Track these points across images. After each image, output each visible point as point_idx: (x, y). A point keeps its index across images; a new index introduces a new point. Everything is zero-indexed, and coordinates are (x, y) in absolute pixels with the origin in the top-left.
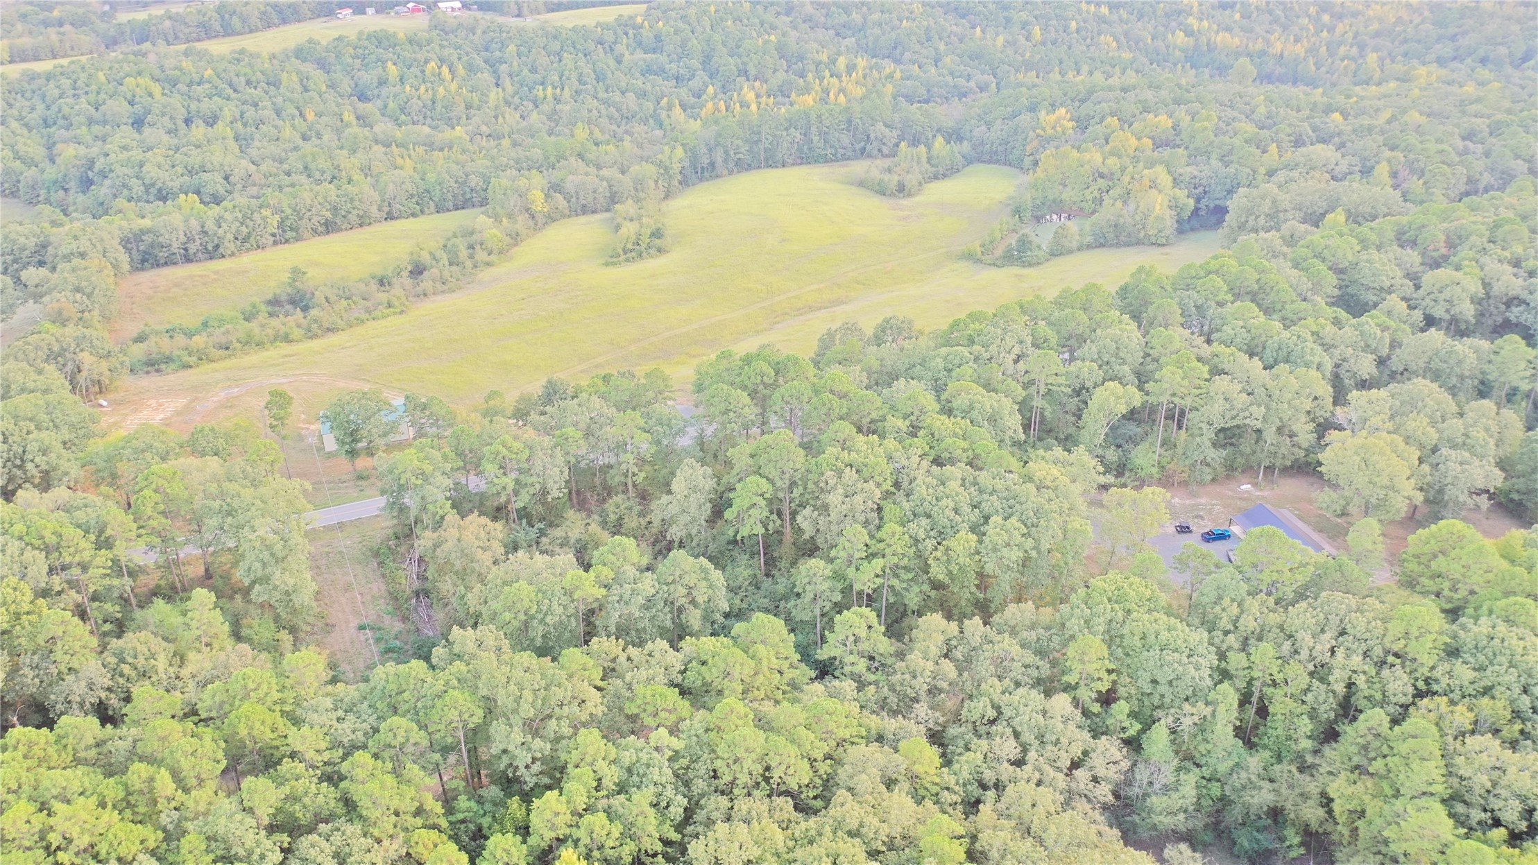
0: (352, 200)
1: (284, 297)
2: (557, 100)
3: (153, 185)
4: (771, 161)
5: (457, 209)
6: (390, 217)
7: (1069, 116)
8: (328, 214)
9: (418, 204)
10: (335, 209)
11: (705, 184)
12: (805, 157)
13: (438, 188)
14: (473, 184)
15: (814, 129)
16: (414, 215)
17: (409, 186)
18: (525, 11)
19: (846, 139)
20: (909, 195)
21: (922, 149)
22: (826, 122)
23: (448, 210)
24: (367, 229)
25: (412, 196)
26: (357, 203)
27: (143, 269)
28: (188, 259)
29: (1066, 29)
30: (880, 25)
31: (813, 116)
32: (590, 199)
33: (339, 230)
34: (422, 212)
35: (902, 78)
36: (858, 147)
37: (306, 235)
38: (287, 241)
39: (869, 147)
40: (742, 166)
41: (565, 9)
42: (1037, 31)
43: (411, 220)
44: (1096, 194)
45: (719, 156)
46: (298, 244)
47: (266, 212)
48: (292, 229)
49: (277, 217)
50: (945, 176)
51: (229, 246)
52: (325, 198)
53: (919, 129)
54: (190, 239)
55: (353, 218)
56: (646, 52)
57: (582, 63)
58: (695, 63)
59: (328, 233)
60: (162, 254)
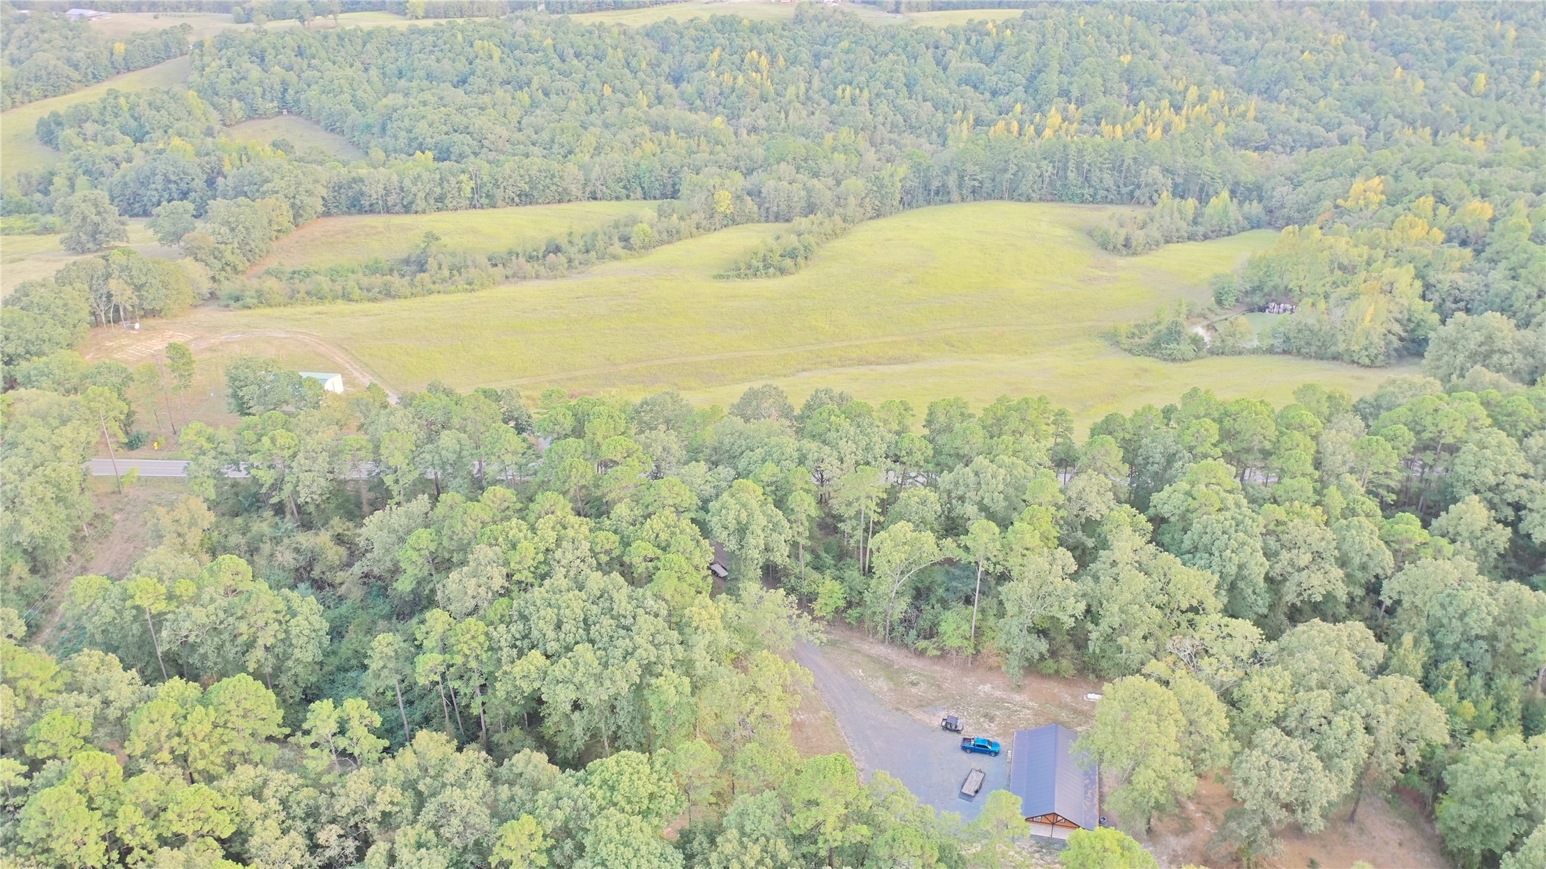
0: (553, 176)
2: (853, 102)
3: (416, 138)
4: (1013, 193)
6: (592, 197)
7: (1381, 187)
8: (526, 187)
9: (625, 187)
10: (534, 182)
11: (931, 208)
12: (1057, 193)
15: (1071, 165)
16: (617, 198)
17: (617, 170)
18: (903, 7)
19: (1109, 181)
20: (1134, 254)
21: (1191, 203)
22: (1088, 159)
24: (564, 206)
25: (621, 180)
26: (557, 180)
27: (350, 214)
28: (388, 211)
30: (1276, 55)
31: (1073, 150)
32: (783, 207)
33: (535, 203)
34: (628, 197)
35: (1256, 119)
36: (1124, 190)
37: (500, 203)
38: (482, 207)
39: (1137, 193)
40: (977, 194)
41: (953, 9)
42: (1481, 79)
43: (614, 203)
45: (952, 181)
46: (491, 211)
47: (464, 177)
48: (487, 196)
49: (472, 184)
50: (1206, 237)
51: (420, 204)
53: (1207, 179)
54: (388, 193)
55: (551, 193)
58: (1019, 78)
59: (524, 204)
60: (365, 203)
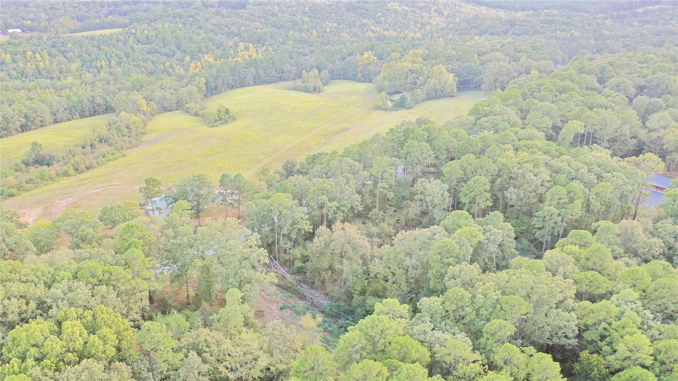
0: (36, 112)
1: (31, 160)
4: (243, 84)
5: (90, 116)
6: (56, 121)
7: (372, 55)
8: (24, 120)
9: (70, 114)
10: (26, 117)
13: (80, 104)
14: (98, 101)
15: (260, 68)
16: (69, 120)
19: (274, 72)
22: (265, 64)
23: (87, 117)
24: (44, 129)
25: (66, 109)
26: (39, 113)
29: (325, 31)
30: (247, 32)
31: (259, 61)
32: (168, 104)
33: (30, 129)
34: (73, 118)
36: (279, 76)
37: (13, 132)
39: (284, 76)
40: (232, 87)
43: (68, 123)
44: (412, 80)
52: (20, 111)
53: (304, 66)
55: (37, 122)
56: (142, 44)
57: (114, 49)
58: (174, 48)
59: (23, 132)
